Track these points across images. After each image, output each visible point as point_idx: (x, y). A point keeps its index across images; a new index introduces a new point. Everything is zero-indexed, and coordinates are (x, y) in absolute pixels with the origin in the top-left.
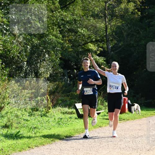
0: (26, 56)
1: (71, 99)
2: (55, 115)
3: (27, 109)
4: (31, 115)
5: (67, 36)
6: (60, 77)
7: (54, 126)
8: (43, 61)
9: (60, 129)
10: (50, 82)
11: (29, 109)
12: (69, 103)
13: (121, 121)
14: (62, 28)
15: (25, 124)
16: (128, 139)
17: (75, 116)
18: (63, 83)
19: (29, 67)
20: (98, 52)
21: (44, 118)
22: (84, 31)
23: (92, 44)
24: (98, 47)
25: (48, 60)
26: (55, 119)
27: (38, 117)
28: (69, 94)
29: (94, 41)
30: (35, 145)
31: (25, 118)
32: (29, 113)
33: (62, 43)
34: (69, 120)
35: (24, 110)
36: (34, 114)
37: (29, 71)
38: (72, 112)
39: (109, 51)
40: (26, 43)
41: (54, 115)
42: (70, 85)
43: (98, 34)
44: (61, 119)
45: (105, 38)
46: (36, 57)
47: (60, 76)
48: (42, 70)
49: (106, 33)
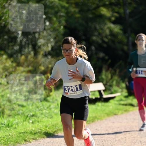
20: (113, 19)
24: (113, 13)
27: (37, 102)
30: (33, 138)
33: (67, 7)
41: (57, 100)
45: (121, 1)
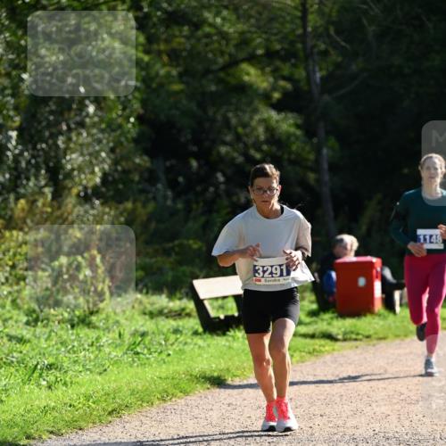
0: (16, 108)
1: (180, 263)
2: (123, 321)
3: (22, 299)
4: (34, 320)
5: (164, 36)
6: (140, 186)
7: (116, 362)
8: (76, 129)
9: (139, 370)
10: (102, 204)
11: (27, 298)
12: (169, 279)
13: (358, 343)
14: (146, 10)
15: (15, 354)
16: (383, 409)
17: (194, 323)
18: (151, 206)
19: (27, 151)
20: (276, 95)
21: (83, 332)
22: (224, 19)
23: (253, 65)
24: (276, 79)
25: (94, 125)
26: (120, 335)
27: (62, 329)
28: (171, 245)
29: (261, 56)
30: (50, 429)
31: (13, 333)
32: (27, 315)
33: (148, 64)
34: (172, 338)
35: (8, 302)
36: (48, 319)
37: (28, 162)
38: (183, 309)
39: (316, 91)
40: (17, 61)
41: (117, 322)
42: (173, 213)
43: (275, 31)
44: (143, 335)
45: (299, 46)
46: (52, 112)
47: (139, 183)
48: (73, 159)
49: (304, 27)
